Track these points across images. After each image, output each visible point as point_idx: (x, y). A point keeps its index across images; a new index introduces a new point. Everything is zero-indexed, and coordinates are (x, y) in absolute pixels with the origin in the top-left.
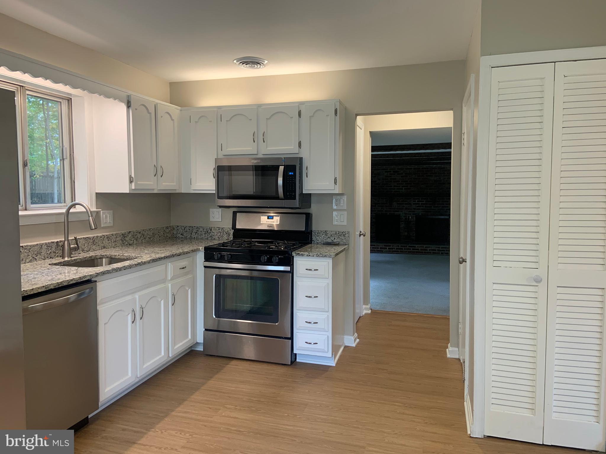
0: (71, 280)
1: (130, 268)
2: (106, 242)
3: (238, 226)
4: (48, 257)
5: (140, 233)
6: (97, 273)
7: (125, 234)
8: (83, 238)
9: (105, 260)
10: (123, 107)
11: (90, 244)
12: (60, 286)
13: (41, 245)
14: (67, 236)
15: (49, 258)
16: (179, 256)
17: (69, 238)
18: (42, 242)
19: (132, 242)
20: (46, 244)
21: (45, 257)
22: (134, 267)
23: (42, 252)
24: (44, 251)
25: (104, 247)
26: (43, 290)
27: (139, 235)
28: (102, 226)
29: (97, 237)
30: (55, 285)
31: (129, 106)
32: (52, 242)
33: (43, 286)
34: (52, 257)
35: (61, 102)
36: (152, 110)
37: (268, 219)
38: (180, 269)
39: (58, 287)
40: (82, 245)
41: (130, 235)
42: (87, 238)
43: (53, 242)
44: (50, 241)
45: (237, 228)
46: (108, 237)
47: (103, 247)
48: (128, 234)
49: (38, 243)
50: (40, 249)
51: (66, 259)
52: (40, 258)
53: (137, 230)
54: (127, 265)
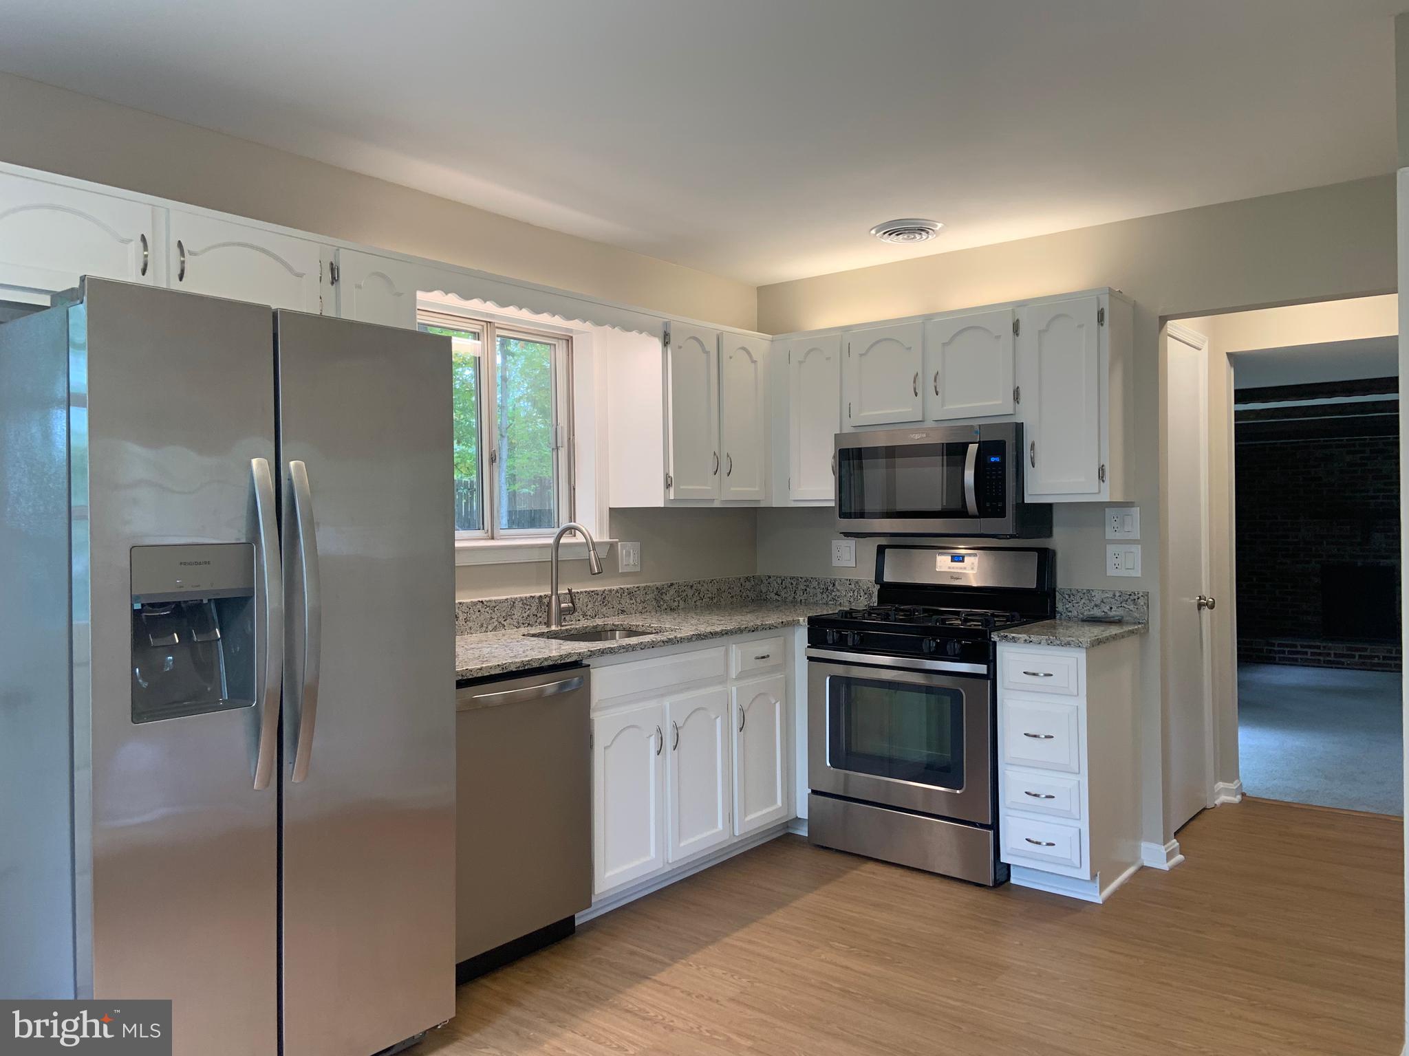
0: (546, 659)
1: (653, 647)
2: (626, 602)
3: (888, 577)
4: (523, 624)
5: (692, 587)
6: (591, 651)
7: (663, 588)
8: (586, 592)
9: (620, 634)
10: (657, 344)
11: (596, 604)
12: (526, 668)
13: (514, 602)
14: (555, 589)
15: (527, 625)
16: (753, 631)
17: (559, 592)
18: (515, 596)
19: (676, 604)
20: (521, 599)
21: (518, 623)
22: (660, 646)
23: (514, 614)
24: (517, 613)
25: (623, 612)
26: (498, 671)
27: (690, 593)
28: (620, 571)
29: (610, 591)
30: (518, 665)
31: (666, 343)
32: (531, 597)
33: (498, 665)
34: (531, 623)
35: (555, 345)
36: (711, 347)
37: (952, 561)
38: (757, 658)
39: (523, 668)
40: (583, 605)
41: (672, 592)
42: (592, 592)
43: (533, 597)
44: (528, 595)
45: (885, 580)
46: (630, 593)
47: (620, 612)
48: (669, 589)
49: (509, 597)
50: (511, 608)
51: (554, 628)
52: (510, 624)
53: (685, 582)
54: (647, 641)
